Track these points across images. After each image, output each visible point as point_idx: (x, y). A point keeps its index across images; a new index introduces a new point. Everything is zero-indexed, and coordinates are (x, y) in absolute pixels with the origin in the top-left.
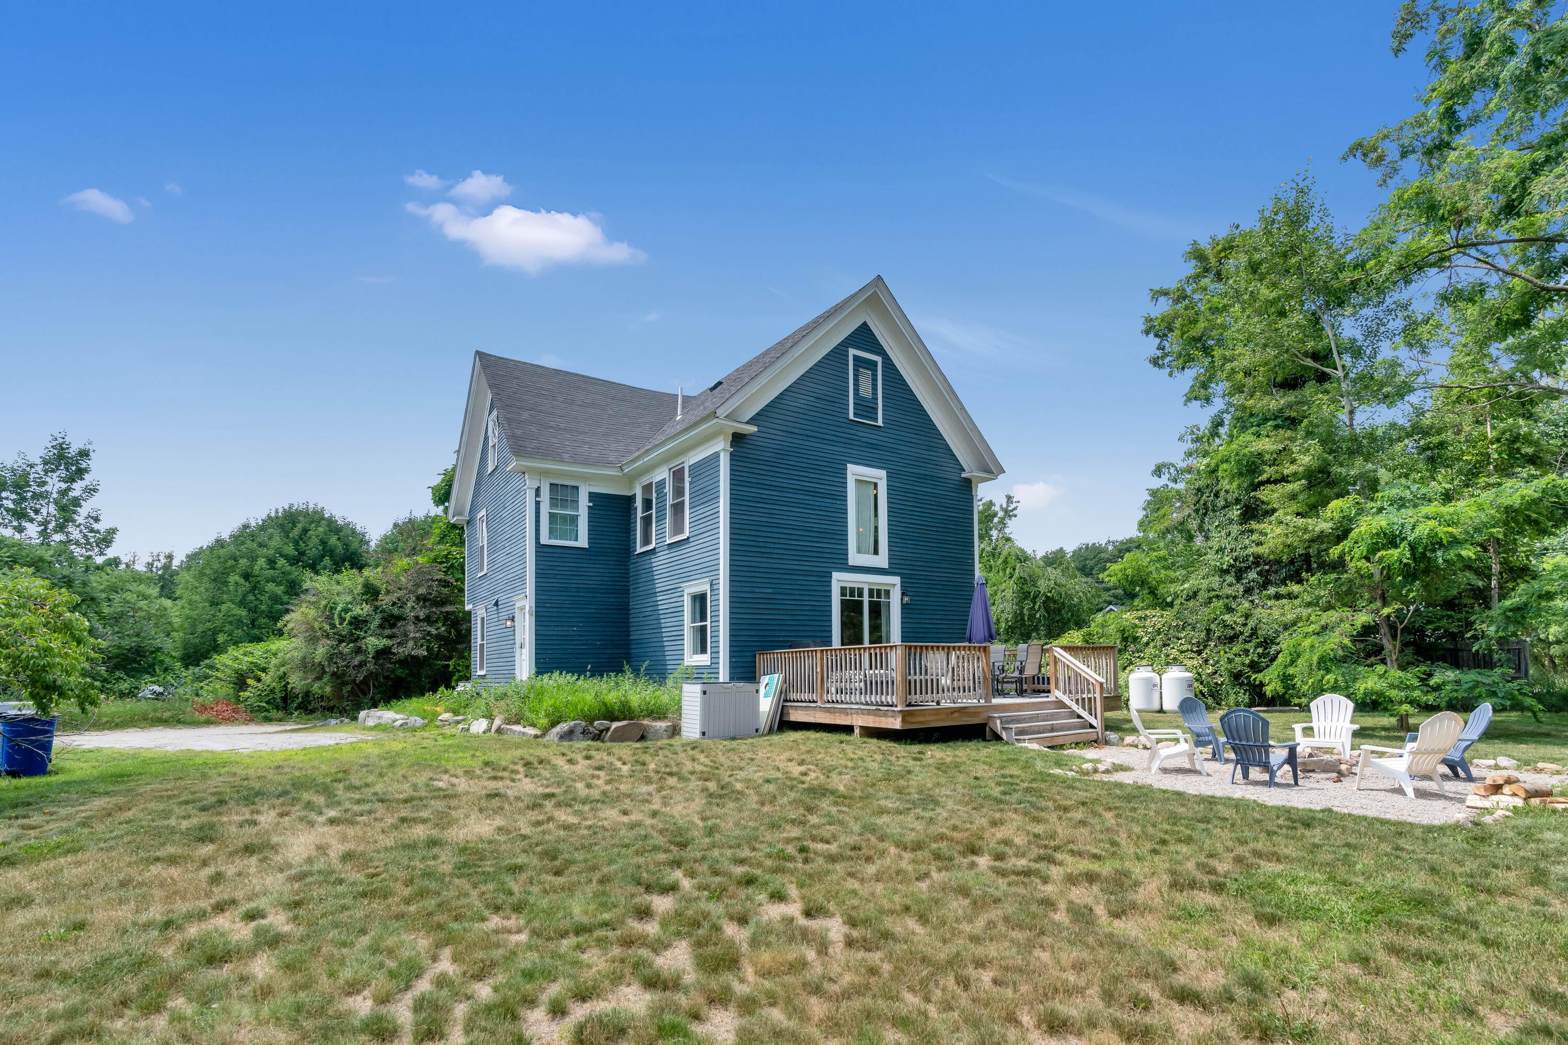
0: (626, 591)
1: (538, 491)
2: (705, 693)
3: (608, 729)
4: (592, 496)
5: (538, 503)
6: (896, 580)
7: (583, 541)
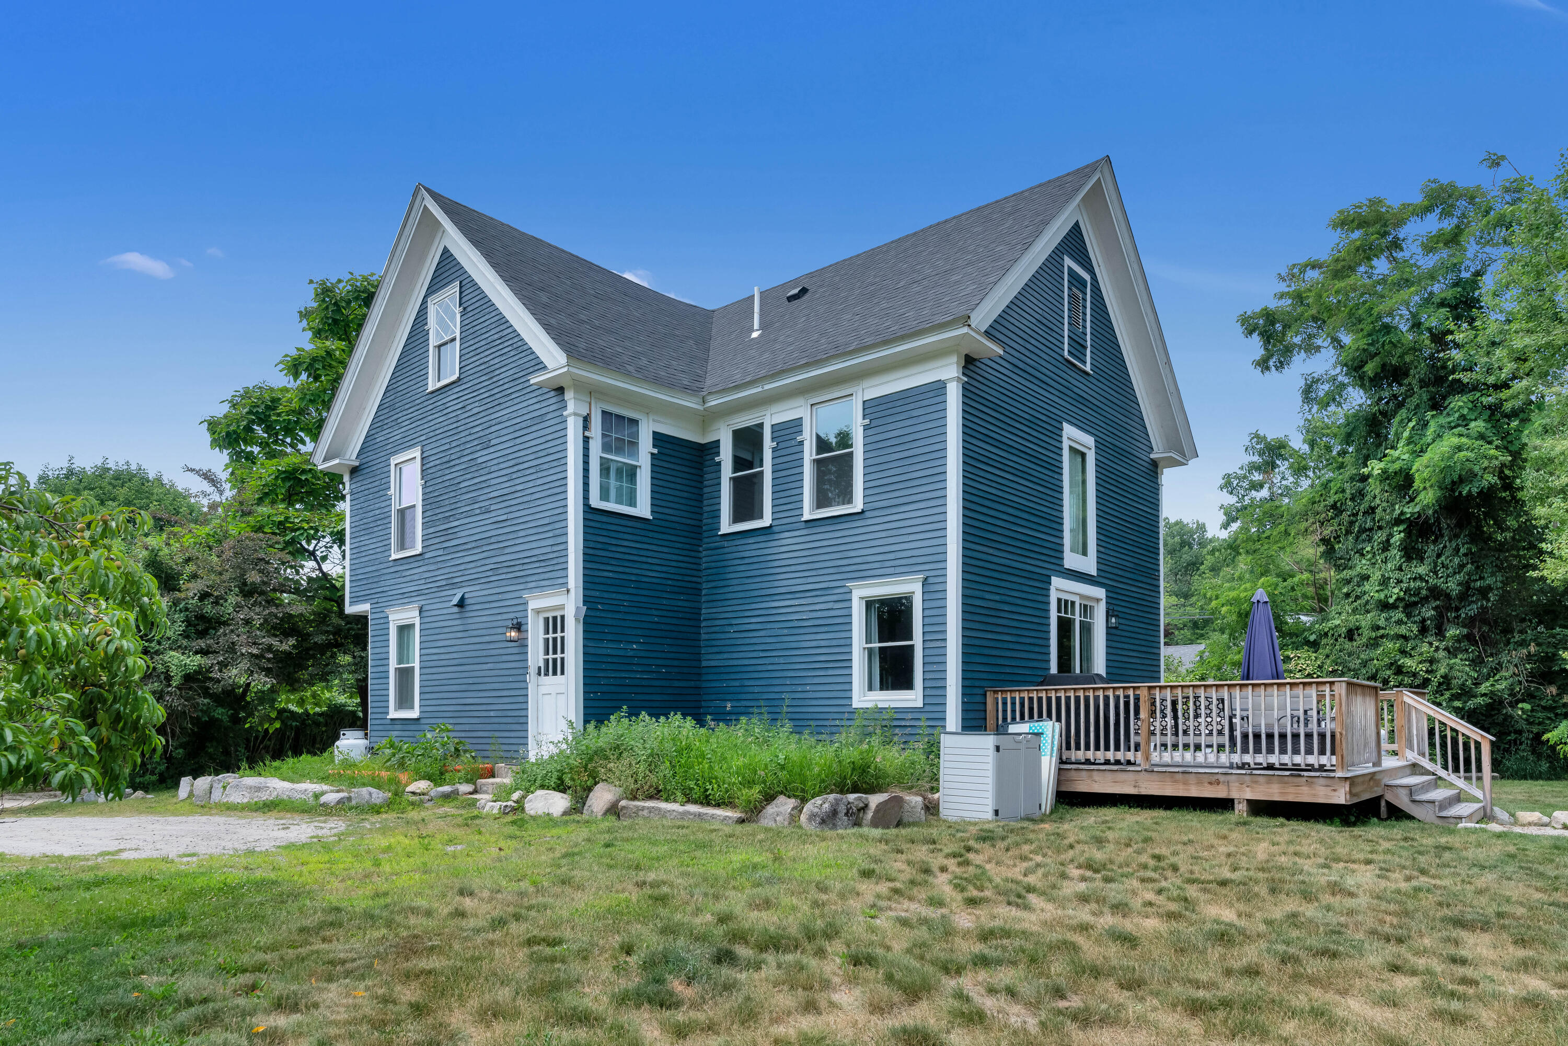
0: (696, 591)
1: (586, 420)
2: (998, 749)
3: (866, 807)
4: (659, 439)
5: (586, 440)
6: (1100, 593)
7: (643, 508)
